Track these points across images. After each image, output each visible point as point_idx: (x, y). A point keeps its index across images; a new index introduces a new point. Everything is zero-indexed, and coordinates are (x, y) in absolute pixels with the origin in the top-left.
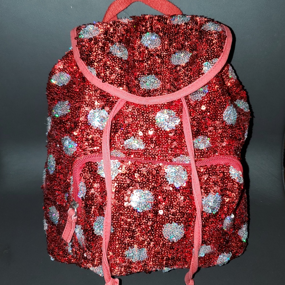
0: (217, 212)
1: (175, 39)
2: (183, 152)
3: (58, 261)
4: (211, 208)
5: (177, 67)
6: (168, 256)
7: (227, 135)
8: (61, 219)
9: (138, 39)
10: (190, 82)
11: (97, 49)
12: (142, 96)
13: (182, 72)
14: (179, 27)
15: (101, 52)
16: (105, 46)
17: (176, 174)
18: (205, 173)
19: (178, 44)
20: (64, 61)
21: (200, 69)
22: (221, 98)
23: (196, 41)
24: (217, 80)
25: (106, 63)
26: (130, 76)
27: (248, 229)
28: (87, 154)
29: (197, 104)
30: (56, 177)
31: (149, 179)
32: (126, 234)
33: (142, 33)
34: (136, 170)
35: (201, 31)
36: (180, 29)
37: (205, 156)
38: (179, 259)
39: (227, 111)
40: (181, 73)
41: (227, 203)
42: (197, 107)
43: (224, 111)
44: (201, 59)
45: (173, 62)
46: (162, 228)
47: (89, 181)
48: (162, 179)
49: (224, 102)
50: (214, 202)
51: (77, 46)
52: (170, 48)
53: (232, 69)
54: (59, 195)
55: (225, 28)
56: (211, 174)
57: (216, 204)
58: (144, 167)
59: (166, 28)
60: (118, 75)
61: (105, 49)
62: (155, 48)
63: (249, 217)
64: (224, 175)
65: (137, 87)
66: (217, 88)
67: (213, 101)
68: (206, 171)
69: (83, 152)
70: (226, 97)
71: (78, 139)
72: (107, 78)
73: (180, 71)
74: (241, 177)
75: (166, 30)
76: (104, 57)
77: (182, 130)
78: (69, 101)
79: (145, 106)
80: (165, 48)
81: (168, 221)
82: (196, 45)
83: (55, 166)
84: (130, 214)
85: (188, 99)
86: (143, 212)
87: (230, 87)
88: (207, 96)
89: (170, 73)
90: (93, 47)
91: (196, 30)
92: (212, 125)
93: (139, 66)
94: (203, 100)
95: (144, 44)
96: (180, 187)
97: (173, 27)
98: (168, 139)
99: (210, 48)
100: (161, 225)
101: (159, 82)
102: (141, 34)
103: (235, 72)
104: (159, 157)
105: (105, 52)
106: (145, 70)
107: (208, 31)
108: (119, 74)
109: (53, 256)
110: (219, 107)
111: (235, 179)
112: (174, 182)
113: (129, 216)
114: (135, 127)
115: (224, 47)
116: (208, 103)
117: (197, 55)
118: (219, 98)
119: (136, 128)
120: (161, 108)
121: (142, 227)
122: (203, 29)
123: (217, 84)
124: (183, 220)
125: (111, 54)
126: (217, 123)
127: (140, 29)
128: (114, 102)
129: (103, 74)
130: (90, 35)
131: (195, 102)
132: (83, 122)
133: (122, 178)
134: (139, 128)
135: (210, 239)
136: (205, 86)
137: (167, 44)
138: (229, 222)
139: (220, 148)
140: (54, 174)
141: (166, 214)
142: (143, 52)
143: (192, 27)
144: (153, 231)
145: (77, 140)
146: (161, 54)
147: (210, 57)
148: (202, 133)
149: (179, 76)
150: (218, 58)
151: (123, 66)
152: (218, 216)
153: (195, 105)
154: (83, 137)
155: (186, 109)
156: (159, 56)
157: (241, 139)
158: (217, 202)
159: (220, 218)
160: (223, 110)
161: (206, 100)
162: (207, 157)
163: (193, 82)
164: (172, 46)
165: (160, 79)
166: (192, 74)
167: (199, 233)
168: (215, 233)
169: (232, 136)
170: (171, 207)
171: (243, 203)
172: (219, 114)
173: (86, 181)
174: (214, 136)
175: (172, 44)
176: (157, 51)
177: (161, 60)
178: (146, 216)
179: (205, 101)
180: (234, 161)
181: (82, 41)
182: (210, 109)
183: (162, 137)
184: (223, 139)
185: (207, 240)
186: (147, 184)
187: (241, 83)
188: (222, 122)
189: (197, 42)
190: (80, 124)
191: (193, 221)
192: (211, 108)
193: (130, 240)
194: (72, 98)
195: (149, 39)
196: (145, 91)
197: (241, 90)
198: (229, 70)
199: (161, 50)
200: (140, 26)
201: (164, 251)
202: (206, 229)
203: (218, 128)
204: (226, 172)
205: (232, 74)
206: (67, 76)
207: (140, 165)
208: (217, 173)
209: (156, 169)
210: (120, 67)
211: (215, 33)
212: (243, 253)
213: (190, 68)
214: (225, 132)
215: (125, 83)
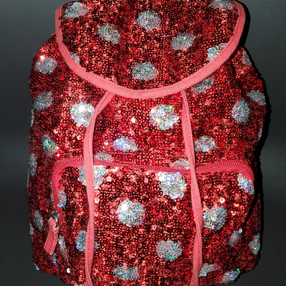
0: (222, 228)
1: (178, 19)
2: (182, 156)
3: (43, 271)
4: (214, 224)
5: (178, 53)
6: (163, 276)
7: (237, 135)
8: (46, 226)
9: (133, 18)
10: (192, 72)
11: (82, 31)
12: (134, 89)
13: (183, 59)
14: (182, 4)
15: (87, 34)
16: (92, 27)
17: (173, 183)
18: (207, 182)
19: (180, 24)
20: (50, 44)
21: (204, 57)
22: (230, 91)
23: (202, 21)
24: (225, 68)
25: (93, 47)
26: (121, 64)
27: (261, 240)
28: (68, 157)
29: (201, 98)
30: (37, 180)
31: (139, 189)
32: (114, 251)
33: (139, 11)
34: (124, 178)
35: (208, 8)
36: (183, 6)
37: (209, 160)
38: (176, 278)
39: (237, 107)
40: (182, 61)
41: (234, 216)
42: (200, 102)
43: (233, 107)
44: (206, 44)
45: (173, 46)
46: (156, 246)
47: (70, 189)
48: (155, 189)
49: (233, 96)
50: (217, 217)
51: (60, 28)
52: (171, 29)
53: (246, 54)
54: (42, 200)
55: (237, 5)
56: (214, 183)
57: (221, 219)
58: (134, 174)
59: (168, 5)
60: (105, 63)
61: (91, 32)
62: (154, 29)
63: (262, 226)
64: (231, 184)
65: (128, 77)
66: (225, 79)
67: (220, 95)
68: (209, 180)
69: (65, 154)
70: (235, 90)
71: (59, 139)
72: (92, 67)
73: (181, 58)
74: (252, 186)
75: (168, 8)
76: (90, 40)
77: (181, 130)
78: (53, 92)
79: (138, 100)
80: (165, 29)
81: (163, 238)
82: (201, 26)
83: (36, 167)
84: (118, 229)
85: (190, 92)
86: (132, 227)
87: (243, 75)
88: (213, 89)
89: (169, 61)
90: (78, 29)
91: (203, 8)
92: (218, 123)
93: (133, 52)
94: (207, 93)
95: (140, 24)
96: (177, 199)
97: (175, 4)
98: (165, 140)
99: (217, 30)
100: (154, 242)
101: (155, 71)
102: (137, 12)
103: (250, 58)
104: (154, 161)
105: (92, 34)
106: (140, 56)
107: (216, 9)
108: (107, 62)
109: (38, 265)
110: (227, 102)
111: (243, 189)
112: (169, 192)
113: (116, 231)
114: (125, 125)
115: (235, 29)
116: (213, 97)
117: (202, 38)
118: (227, 91)
119: (127, 127)
120: (157, 103)
121: (132, 244)
122: (210, 7)
123: (225, 74)
124: (180, 237)
125: (99, 37)
126: (224, 122)
127: (137, 6)
128: (101, 96)
129: (87, 62)
130: (76, 14)
131: (198, 95)
132: (64, 118)
133: (108, 188)
134: (130, 126)
135: (213, 257)
136: (210, 76)
137: (168, 25)
138: (237, 237)
139: (227, 150)
140: (35, 176)
141: (160, 230)
142: (139, 34)
143: (198, 4)
144: (145, 249)
145: (57, 139)
146: (160, 37)
147: (217, 41)
148: (206, 133)
149: (179, 64)
150: (227, 42)
151: (113, 52)
152: (223, 232)
153: (197, 99)
154: (65, 136)
155: (186, 104)
156: (158, 39)
157: (253, 139)
158: (221, 217)
159: (225, 234)
160: (232, 105)
161: (211, 93)
162: (211, 162)
163: (195, 72)
164: (174, 27)
165: (157, 67)
166: (195, 62)
167: (199, 253)
168: (219, 251)
169: (243, 136)
170: (166, 222)
171: (256, 210)
172: (227, 111)
173: (66, 189)
174: (221, 137)
175: (174, 24)
176: (155, 34)
177: (160, 45)
178: (136, 231)
179: (210, 95)
180: (243, 167)
181: (66, 21)
182: (215, 105)
183: (158, 137)
184: (231, 141)
185: (209, 258)
186: (137, 194)
187: (257, 71)
188: (230, 120)
189: (203, 23)
190: (62, 121)
191: (193, 238)
192: (217, 104)
193: (118, 258)
194: (56, 89)
195: (147, 19)
196: (138, 82)
197: (257, 78)
198: (242, 55)
199: (160, 32)
200: (137, 3)
201: (159, 270)
202: (208, 247)
203: (225, 127)
204: (233, 181)
205: (246, 61)
206: (54, 62)
207: (129, 172)
208: (222, 181)
209: (149, 177)
210: (108, 52)
211: (224, 12)
212: (255, 267)
213: (192, 55)
214: (234, 131)
215: (113, 73)
